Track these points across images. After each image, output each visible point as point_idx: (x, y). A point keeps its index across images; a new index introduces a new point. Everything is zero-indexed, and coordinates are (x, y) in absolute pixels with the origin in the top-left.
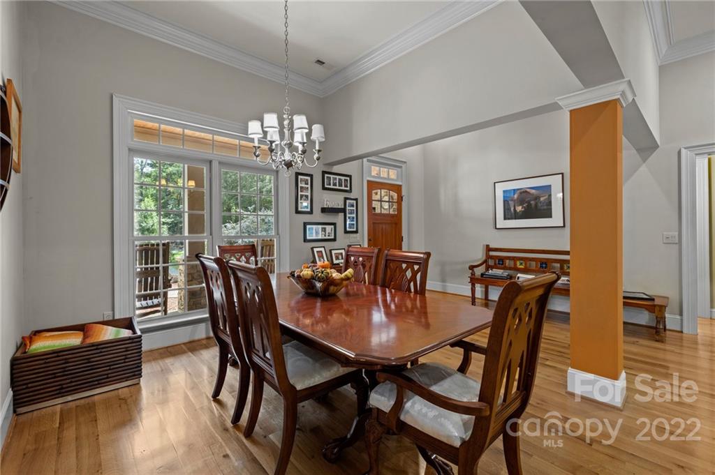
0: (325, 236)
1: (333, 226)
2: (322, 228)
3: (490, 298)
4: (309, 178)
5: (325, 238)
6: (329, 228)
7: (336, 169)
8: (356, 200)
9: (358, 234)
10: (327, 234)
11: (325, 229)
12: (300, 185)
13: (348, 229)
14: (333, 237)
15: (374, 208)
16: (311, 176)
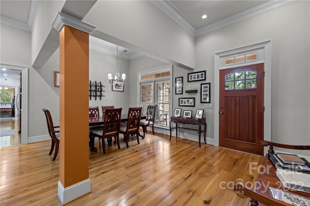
0: (189, 104)
1: (193, 99)
2: (187, 100)
4: (181, 79)
5: (189, 105)
6: (191, 100)
7: (196, 70)
8: (209, 84)
9: (211, 104)
10: (190, 103)
11: (189, 100)
12: (177, 82)
13: (203, 101)
14: (193, 105)
16: (182, 77)
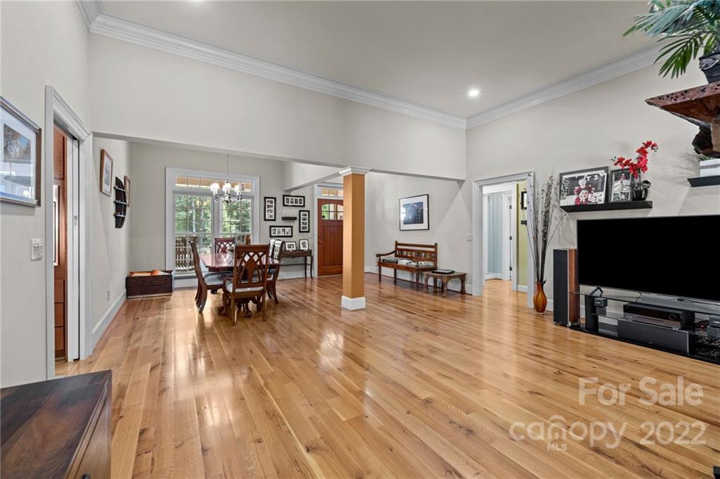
1: (290, 228)
2: (283, 229)
3: (398, 277)
4: (273, 200)
5: (284, 235)
6: (287, 229)
7: (293, 193)
8: (309, 211)
9: (310, 234)
10: (286, 233)
11: (285, 229)
12: (267, 204)
13: (302, 230)
14: (290, 235)
15: (324, 217)
16: (275, 199)
